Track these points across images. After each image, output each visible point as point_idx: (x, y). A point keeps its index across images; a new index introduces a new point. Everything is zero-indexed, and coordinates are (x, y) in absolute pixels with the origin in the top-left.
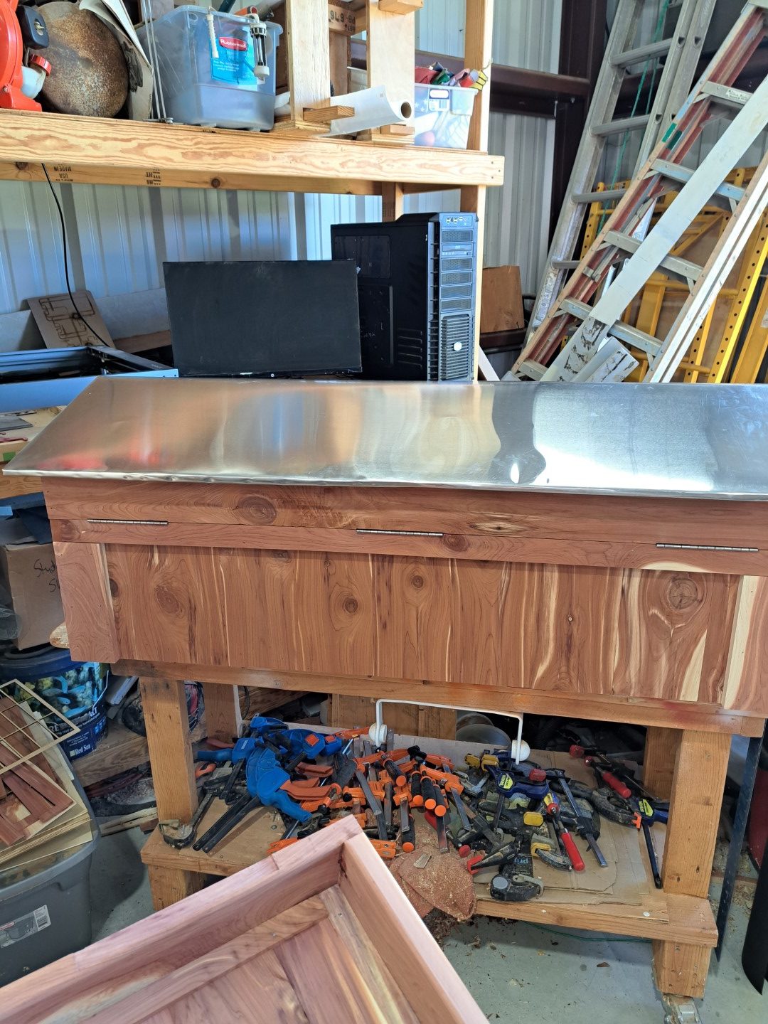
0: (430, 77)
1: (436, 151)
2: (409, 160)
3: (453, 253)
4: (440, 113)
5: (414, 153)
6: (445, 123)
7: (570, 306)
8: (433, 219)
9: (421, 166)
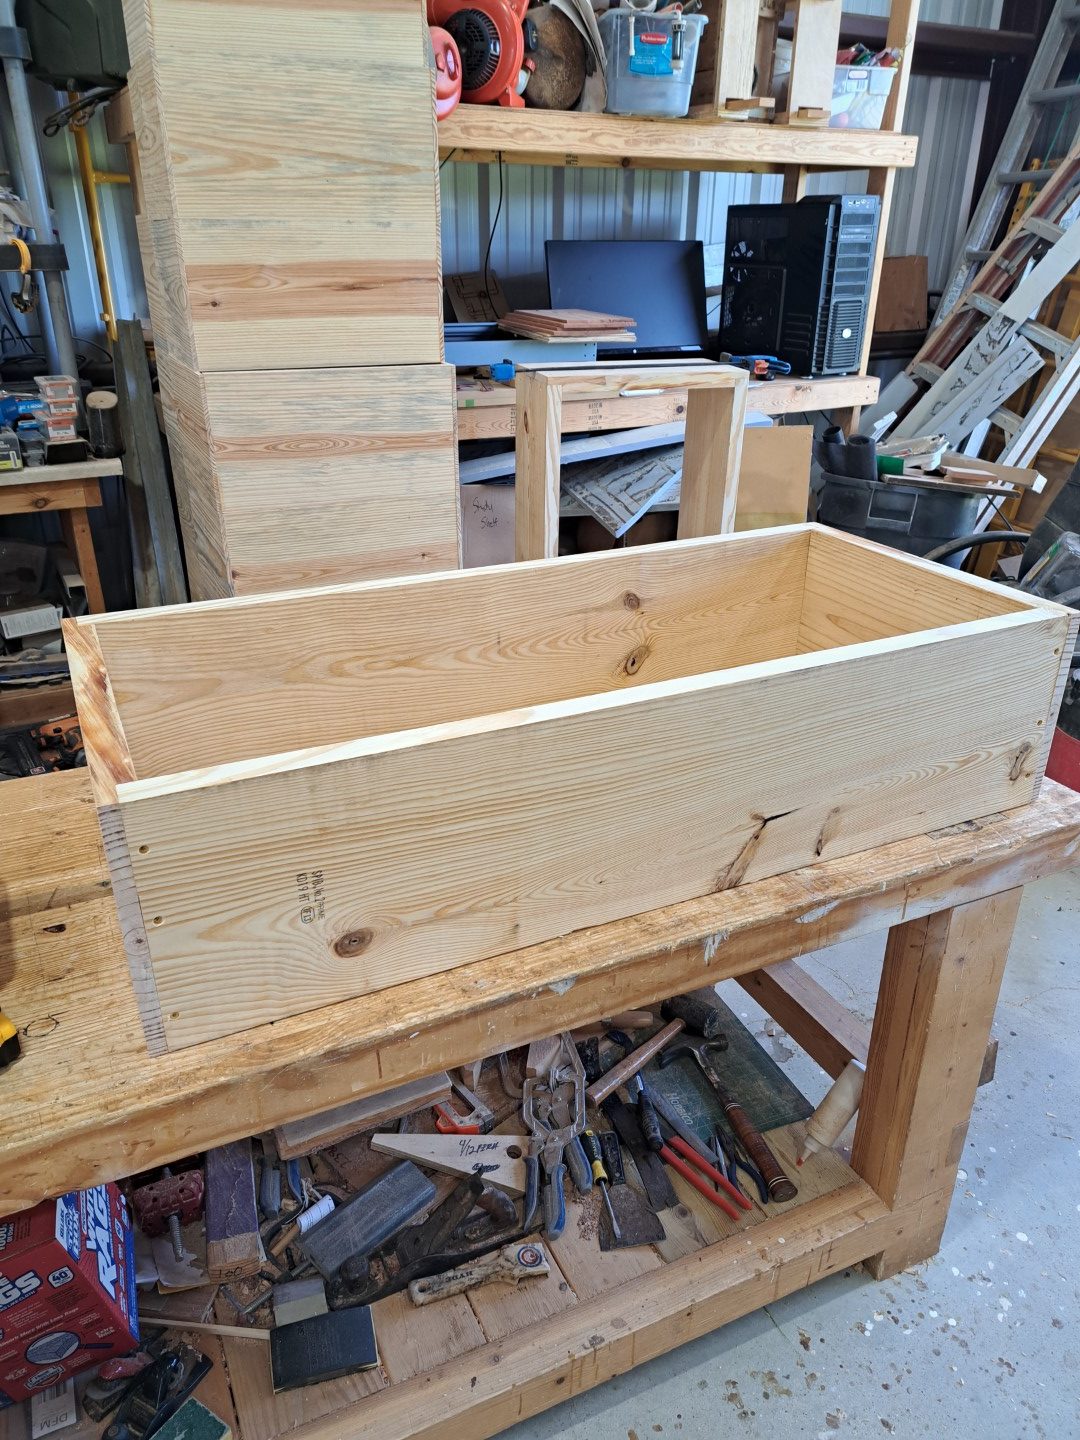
0: (850, 58)
1: (849, 132)
2: (822, 142)
3: (852, 236)
4: (857, 93)
5: (828, 134)
6: (862, 103)
7: (978, 301)
8: (834, 201)
9: (833, 148)
